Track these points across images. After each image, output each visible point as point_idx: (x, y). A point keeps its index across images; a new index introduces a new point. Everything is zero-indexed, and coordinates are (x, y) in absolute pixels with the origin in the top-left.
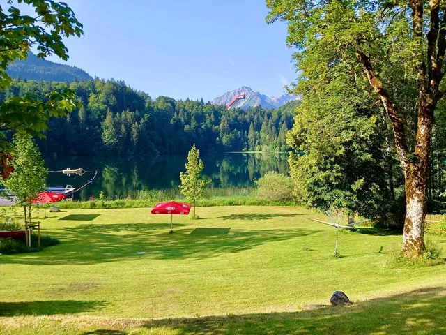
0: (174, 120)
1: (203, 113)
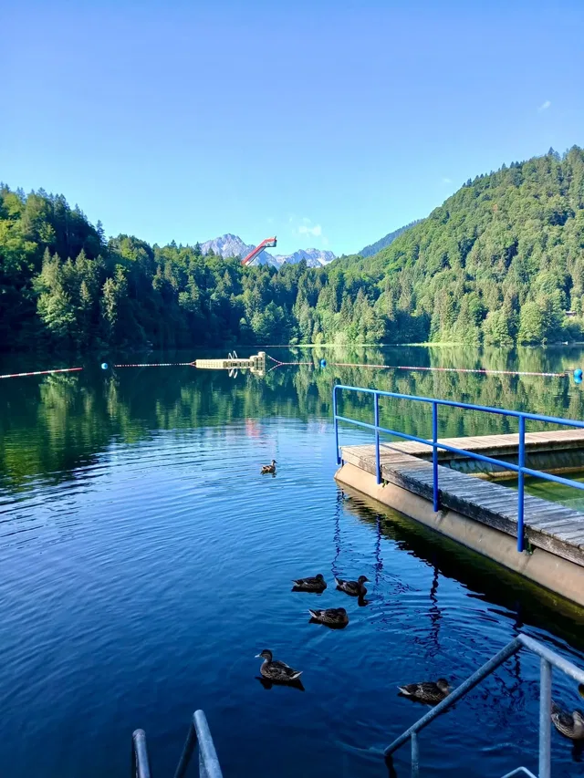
0: (158, 281)
1: (208, 270)
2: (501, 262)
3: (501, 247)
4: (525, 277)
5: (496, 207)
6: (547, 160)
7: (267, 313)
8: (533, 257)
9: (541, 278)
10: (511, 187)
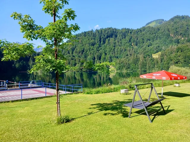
2: (81, 53)
3: (81, 50)
4: (86, 57)
5: (80, 41)
6: (91, 31)
7: (20, 63)
8: (88, 52)
9: (89, 57)
10: (84, 37)
